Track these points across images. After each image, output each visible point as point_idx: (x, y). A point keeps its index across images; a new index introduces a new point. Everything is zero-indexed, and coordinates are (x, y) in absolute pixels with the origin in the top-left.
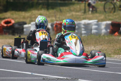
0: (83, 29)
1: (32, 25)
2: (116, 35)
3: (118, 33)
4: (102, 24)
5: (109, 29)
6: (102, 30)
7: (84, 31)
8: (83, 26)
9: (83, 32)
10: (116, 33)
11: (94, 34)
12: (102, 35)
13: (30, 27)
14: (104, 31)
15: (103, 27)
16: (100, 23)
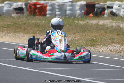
0: (57, 10)
1: (5, 4)
2: (90, 16)
3: (92, 14)
4: (76, 4)
5: (84, 10)
6: (76, 11)
7: (58, 11)
8: (57, 7)
9: (57, 13)
10: (91, 15)
11: (68, 15)
12: (76, 16)
13: (3, 6)
14: (78, 12)
15: (77, 8)
16: (74, 3)
